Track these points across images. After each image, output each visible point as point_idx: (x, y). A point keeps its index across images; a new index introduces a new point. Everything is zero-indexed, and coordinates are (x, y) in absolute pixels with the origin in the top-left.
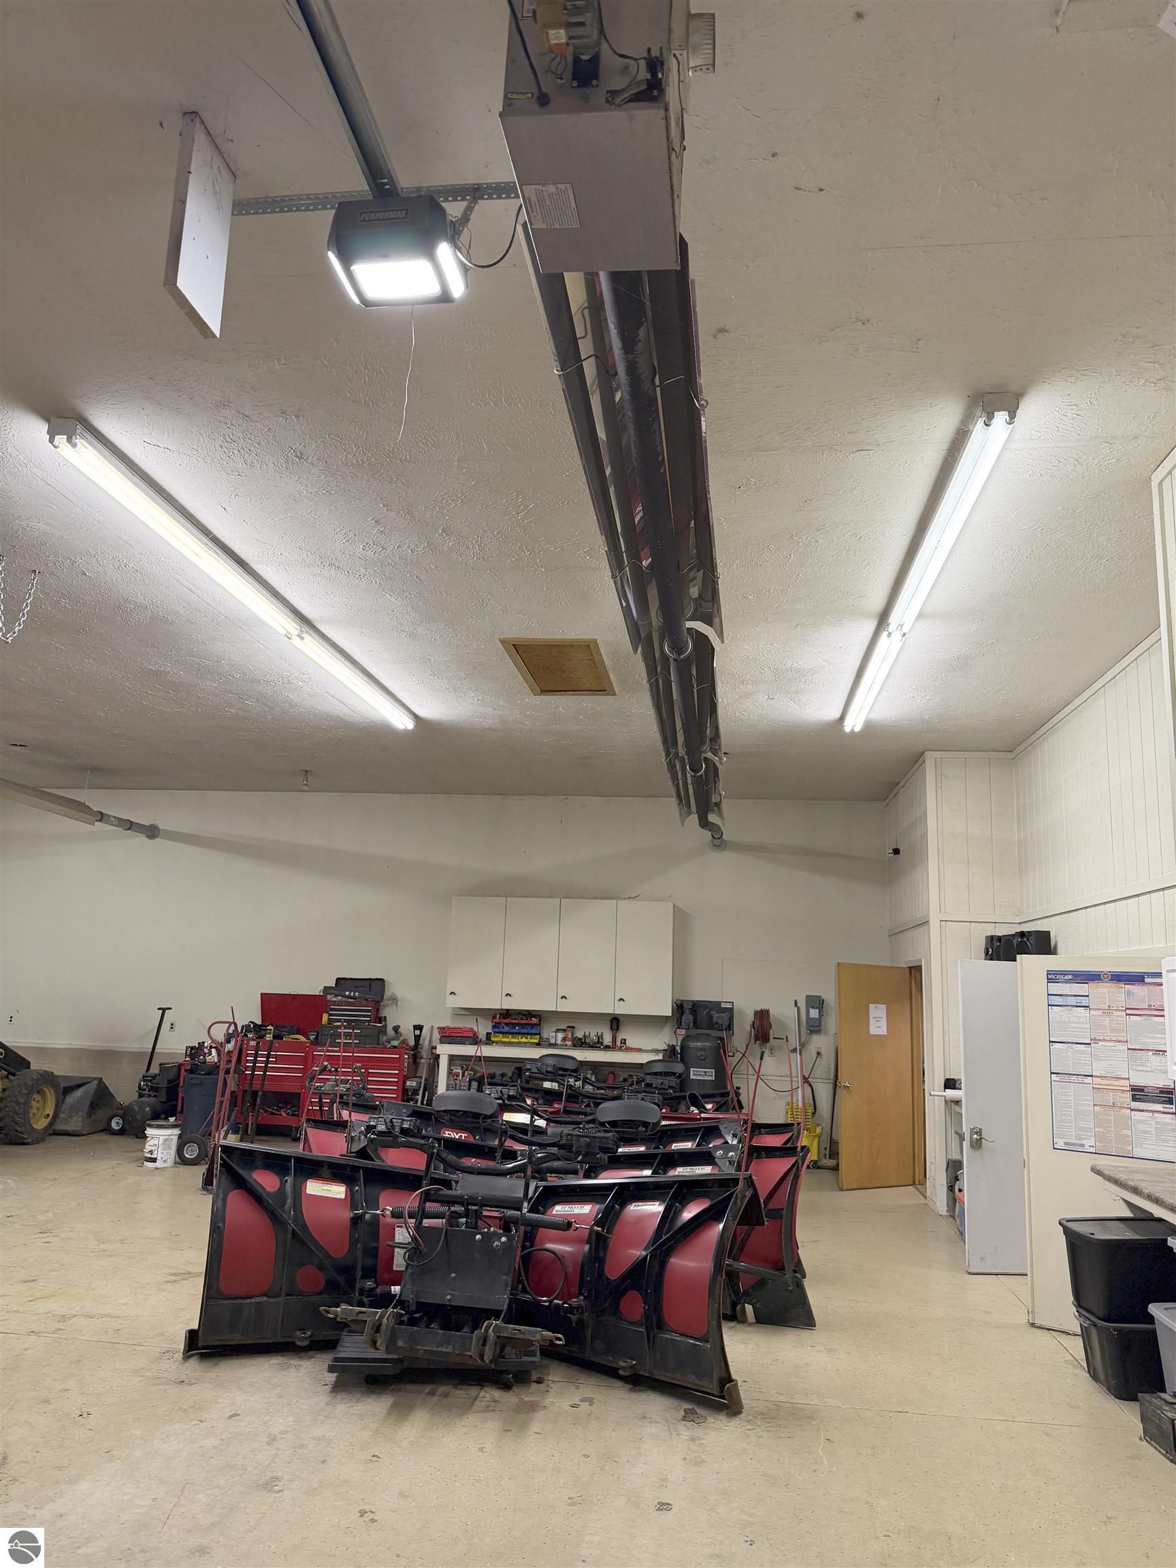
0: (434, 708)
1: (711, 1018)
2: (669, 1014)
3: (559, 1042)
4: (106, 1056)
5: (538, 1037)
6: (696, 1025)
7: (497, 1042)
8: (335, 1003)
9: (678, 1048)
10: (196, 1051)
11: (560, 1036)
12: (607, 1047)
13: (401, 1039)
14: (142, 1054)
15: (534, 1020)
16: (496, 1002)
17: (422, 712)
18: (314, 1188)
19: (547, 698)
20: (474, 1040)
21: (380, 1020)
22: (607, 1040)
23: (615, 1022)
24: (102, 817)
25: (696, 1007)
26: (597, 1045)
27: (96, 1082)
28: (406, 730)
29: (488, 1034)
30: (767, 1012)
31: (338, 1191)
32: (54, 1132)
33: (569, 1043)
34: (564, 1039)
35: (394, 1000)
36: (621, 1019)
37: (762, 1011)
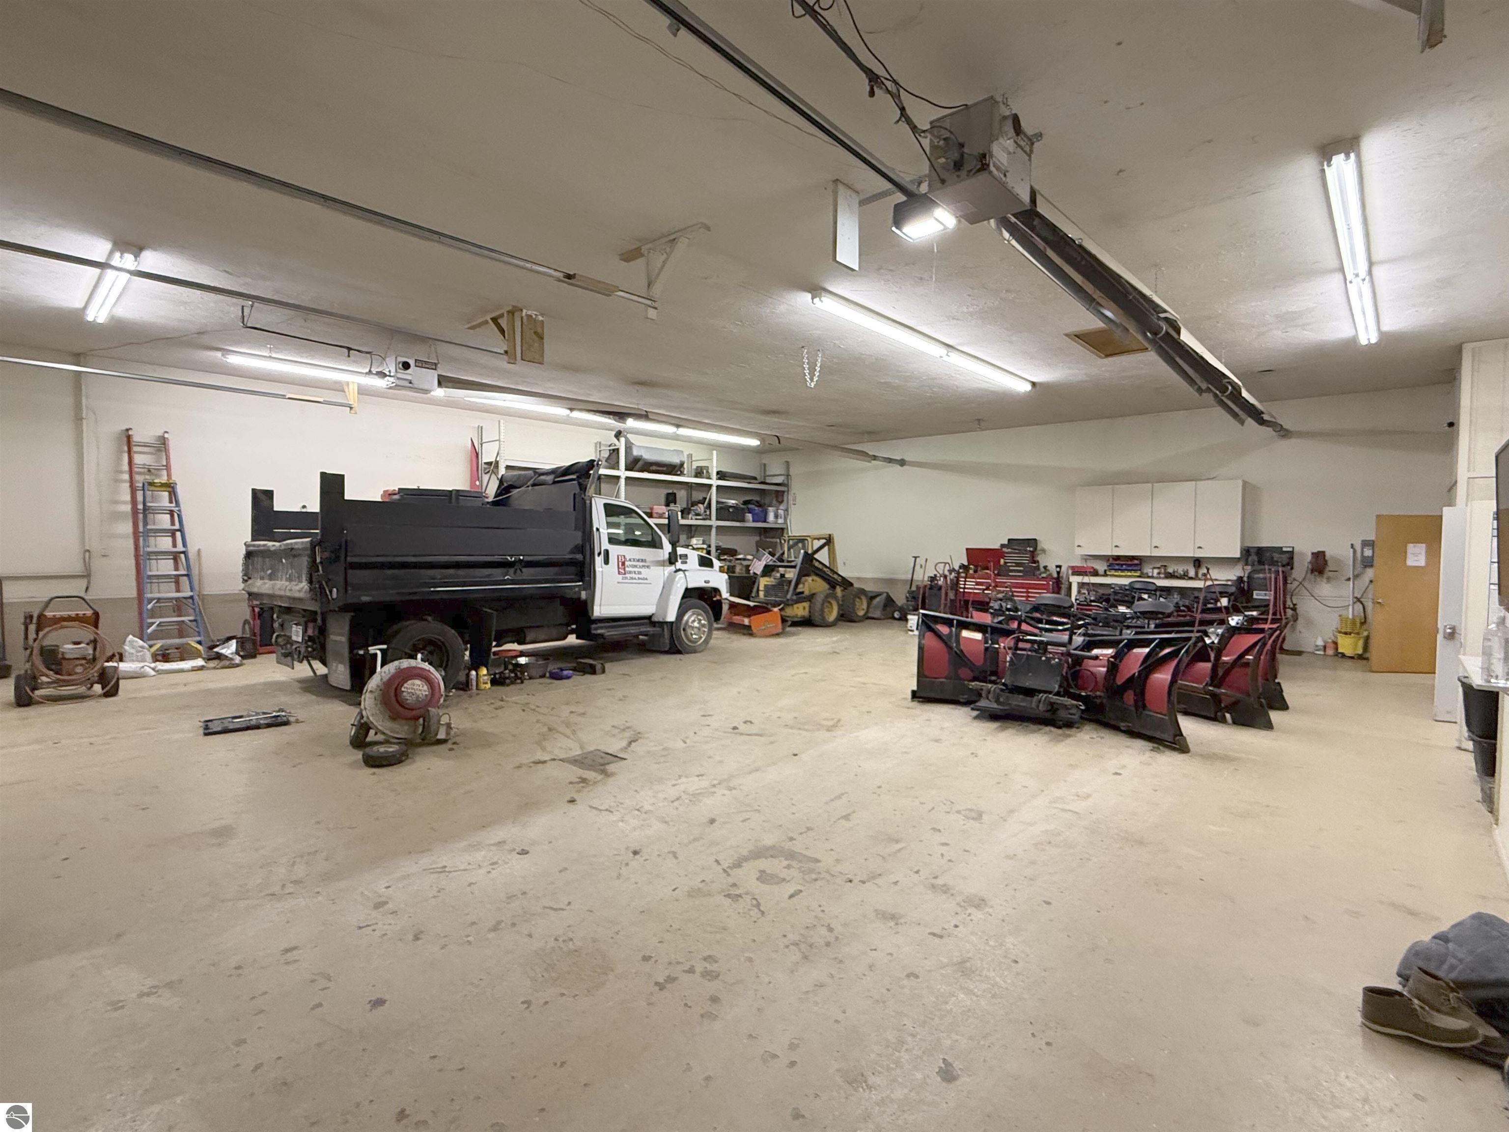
0: (1043, 376)
1: (1272, 558)
2: (1238, 555)
3: (1155, 575)
4: (891, 582)
5: (1139, 572)
6: (1261, 562)
7: (1111, 575)
8: (1007, 553)
9: (1245, 579)
10: (933, 579)
11: (1156, 571)
12: (1191, 578)
13: (1048, 573)
14: (907, 581)
15: (1136, 562)
16: (1108, 551)
17: (1035, 380)
18: (965, 634)
19: (1110, 359)
20: (1095, 573)
21: (1034, 562)
22: (1192, 573)
23: (1197, 562)
24: (875, 458)
25: (1260, 551)
26: (1185, 576)
27: (885, 595)
28: (1026, 392)
29: (1105, 571)
30: (1323, 553)
31: (978, 636)
32: (867, 618)
33: (1162, 576)
34: (1159, 573)
35: (1044, 551)
36: (1201, 560)
37: (1319, 552)
